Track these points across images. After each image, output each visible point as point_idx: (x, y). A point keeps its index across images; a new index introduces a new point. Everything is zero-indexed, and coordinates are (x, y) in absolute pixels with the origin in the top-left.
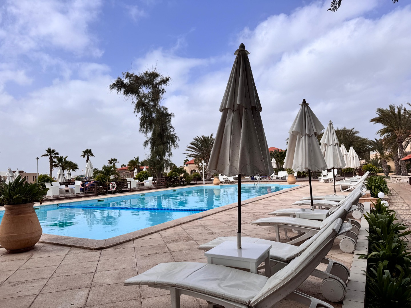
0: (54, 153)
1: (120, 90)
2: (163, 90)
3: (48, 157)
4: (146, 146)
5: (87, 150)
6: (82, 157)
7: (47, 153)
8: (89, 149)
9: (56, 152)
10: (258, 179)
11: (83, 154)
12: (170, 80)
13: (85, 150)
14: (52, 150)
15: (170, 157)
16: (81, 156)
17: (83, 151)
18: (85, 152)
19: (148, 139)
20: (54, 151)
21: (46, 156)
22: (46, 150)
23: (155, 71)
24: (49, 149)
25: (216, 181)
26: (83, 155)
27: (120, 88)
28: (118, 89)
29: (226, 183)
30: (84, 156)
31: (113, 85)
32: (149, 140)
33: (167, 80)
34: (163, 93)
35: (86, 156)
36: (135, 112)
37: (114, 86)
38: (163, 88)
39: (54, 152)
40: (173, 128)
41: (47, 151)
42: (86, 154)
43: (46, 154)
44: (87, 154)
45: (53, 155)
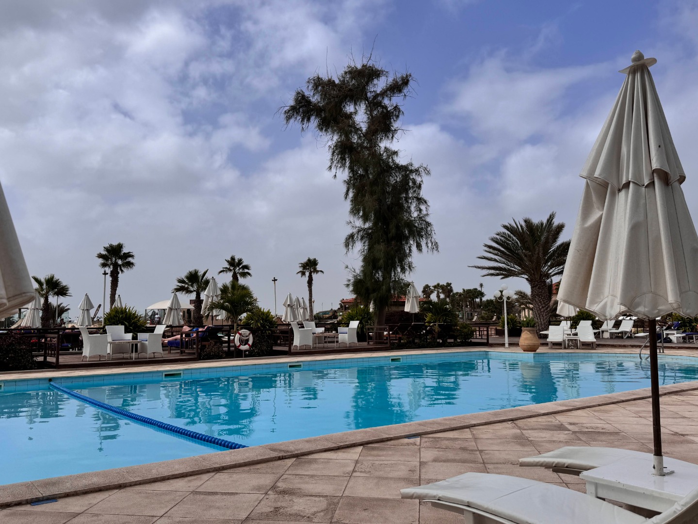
0: (240, 267)
1: (309, 120)
2: (396, 108)
3: (230, 274)
4: (350, 247)
5: (309, 260)
6: (300, 274)
7: (228, 267)
8: (312, 258)
9: (244, 264)
10: (674, 338)
11: (301, 269)
12: (411, 83)
13: (305, 260)
14: (237, 261)
15: (407, 273)
16: (298, 273)
17: (302, 264)
18: (304, 265)
19: (355, 231)
20: (240, 261)
21: (226, 271)
22: (226, 260)
23: (370, 64)
24: (233, 259)
25: (526, 339)
26: (300, 271)
27: (306, 117)
28: (303, 120)
29: (569, 346)
30: (303, 274)
31: (291, 110)
32: (359, 231)
33: (405, 82)
34: (398, 117)
35: (307, 274)
36: (330, 167)
37: (293, 111)
38: (395, 106)
39: (242, 263)
40: (426, 202)
41: (228, 261)
42: (306, 269)
43: (226, 268)
44: (308, 269)
45: (239, 269)
